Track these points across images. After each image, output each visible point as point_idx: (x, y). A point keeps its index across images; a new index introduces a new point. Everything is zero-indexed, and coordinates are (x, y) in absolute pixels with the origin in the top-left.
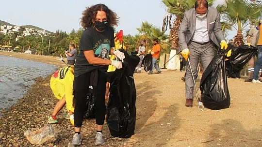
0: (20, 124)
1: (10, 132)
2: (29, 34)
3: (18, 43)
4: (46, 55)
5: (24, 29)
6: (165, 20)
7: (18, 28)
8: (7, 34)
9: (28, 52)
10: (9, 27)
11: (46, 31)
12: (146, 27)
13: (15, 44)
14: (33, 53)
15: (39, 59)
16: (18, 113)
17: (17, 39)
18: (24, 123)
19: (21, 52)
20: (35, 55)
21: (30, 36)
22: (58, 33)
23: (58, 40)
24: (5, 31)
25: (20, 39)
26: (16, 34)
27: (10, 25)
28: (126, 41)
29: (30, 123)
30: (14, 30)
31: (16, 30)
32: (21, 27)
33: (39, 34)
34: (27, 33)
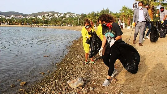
0: (66, 72)
1: (61, 79)
2: (69, 17)
3: (64, 22)
4: (77, 26)
5: (66, 15)
6: (134, 5)
7: (63, 14)
8: (58, 18)
9: (69, 25)
10: (59, 15)
11: (76, 14)
12: (125, 8)
13: (62, 22)
14: (71, 26)
15: (74, 28)
16: (65, 65)
17: (63, 20)
18: (68, 72)
19: (66, 26)
20: (72, 27)
21: (69, 18)
22: (82, 15)
23: (82, 18)
24: (57, 17)
25: (65, 20)
26: (62, 17)
27: (59, 13)
28: (115, 16)
29: (70, 72)
30: (61, 15)
31: (62, 15)
32: (64, 14)
33: (73, 16)
34: (67, 16)
